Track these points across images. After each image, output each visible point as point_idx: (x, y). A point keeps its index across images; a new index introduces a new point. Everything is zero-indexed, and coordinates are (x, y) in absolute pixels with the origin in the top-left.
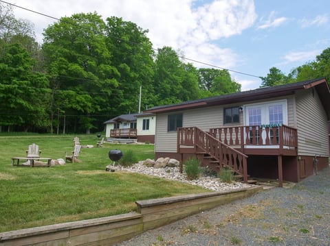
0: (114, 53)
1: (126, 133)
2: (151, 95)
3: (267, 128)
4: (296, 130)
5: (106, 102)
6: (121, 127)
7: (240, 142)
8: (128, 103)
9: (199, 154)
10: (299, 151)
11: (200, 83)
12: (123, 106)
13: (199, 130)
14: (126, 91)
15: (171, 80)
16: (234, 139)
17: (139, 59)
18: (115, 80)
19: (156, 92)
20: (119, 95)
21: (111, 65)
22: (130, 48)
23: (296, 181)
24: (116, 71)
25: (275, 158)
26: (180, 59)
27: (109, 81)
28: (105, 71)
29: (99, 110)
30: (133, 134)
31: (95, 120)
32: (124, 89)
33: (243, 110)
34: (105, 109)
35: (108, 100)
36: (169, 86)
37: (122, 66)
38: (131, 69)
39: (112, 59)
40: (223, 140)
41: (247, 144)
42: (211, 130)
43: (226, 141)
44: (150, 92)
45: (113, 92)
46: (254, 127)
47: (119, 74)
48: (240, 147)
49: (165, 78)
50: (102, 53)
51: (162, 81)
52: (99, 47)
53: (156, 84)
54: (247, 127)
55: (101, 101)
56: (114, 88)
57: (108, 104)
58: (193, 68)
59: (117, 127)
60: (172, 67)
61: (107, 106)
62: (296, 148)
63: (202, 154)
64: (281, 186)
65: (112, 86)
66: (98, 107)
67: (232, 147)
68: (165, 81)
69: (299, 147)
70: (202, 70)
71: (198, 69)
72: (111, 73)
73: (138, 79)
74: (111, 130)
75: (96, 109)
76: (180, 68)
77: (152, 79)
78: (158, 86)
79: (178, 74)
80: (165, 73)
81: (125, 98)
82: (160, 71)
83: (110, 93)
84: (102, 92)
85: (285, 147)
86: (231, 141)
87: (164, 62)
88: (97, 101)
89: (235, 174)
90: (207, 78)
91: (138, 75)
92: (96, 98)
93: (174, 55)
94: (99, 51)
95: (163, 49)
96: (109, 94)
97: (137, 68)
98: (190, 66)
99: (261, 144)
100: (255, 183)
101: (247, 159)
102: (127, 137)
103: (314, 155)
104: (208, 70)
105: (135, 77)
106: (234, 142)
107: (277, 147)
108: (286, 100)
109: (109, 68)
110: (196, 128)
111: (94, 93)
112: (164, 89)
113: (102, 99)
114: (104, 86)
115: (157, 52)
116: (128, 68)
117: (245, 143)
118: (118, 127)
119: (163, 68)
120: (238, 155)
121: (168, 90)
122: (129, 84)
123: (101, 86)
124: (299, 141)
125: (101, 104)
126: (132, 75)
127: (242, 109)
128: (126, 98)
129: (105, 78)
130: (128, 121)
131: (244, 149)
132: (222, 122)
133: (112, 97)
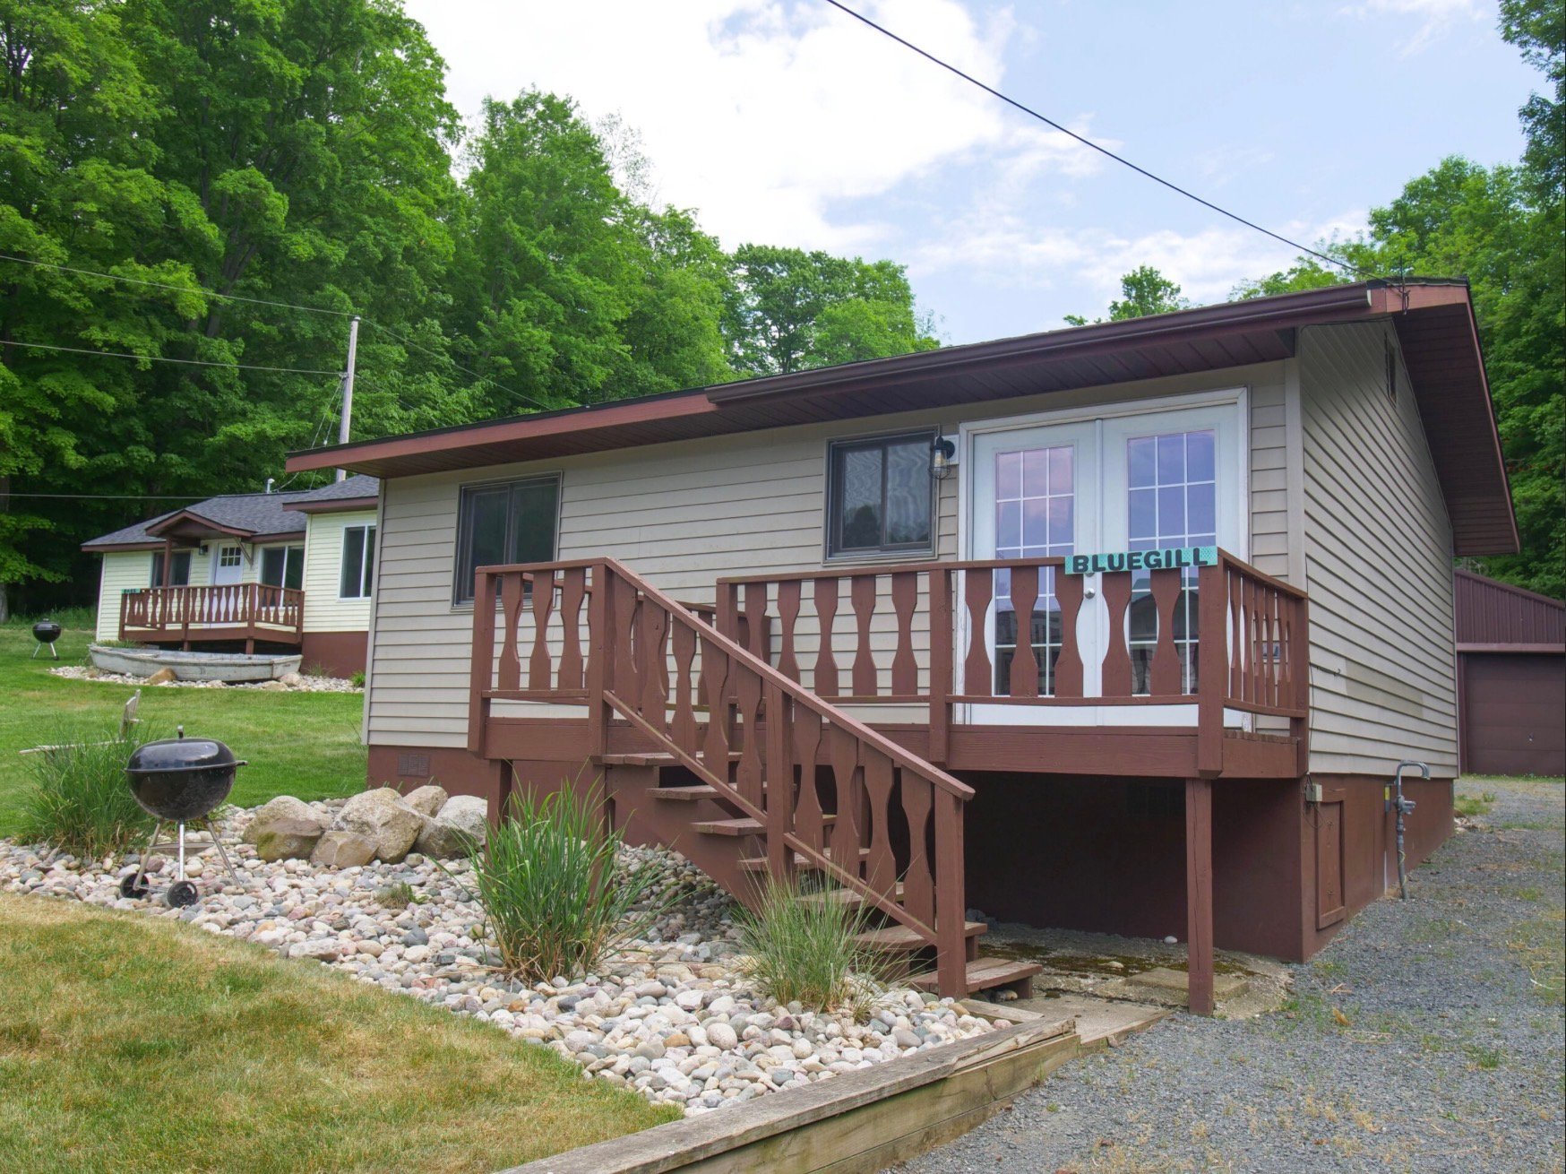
0: (183, 98)
1: (225, 615)
2: (433, 385)
3: (1116, 577)
4: (1297, 600)
5: (123, 412)
6: (202, 572)
7: (924, 680)
8: (269, 423)
9: (629, 768)
10: (1316, 742)
11: (741, 335)
12: (234, 440)
13: (631, 586)
14: (257, 350)
15: (559, 299)
16: (884, 662)
17: (352, 153)
18: (185, 273)
19: (466, 368)
20: (212, 375)
21: (161, 172)
22: (294, 71)
23: (1290, 953)
24: (192, 211)
25: (1168, 794)
26: (619, 179)
27: (140, 276)
28: (117, 211)
29: (73, 459)
30: (274, 623)
31: (45, 524)
32: (248, 336)
33: (960, 458)
34: (117, 459)
35: (131, 398)
36: (541, 334)
37: (231, 181)
38: (299, 213)
39: (164, 133)
40: (807, 662)
41: (977, 693)
42: (728, 588)
43: (826, 674)
44: (417, 363)
45: (170, 348)
46: (1025, 571)
47: (211, 231)
48: (919, 715)
49: (519, 288)
50: (88, 87)
51: (501, 305)
52: (77, 43)
53: (463, 320)
54: (979, 572)
55: (90, 408)
56: (183, 324)
57: (137, 424)
58: (695, 238)
59: (171, 573)
60: (563, 220)
61: (130, 437)
62: (1299, 723)
63: (647, 767)
64: (1198, 1002)
65: (162, 307)
66: (65, 441)
67: (858, 717)
68: (520, 306)
69: (1316, 720)
70: (756, 259)
71: (729, 248)
72: (155, 220)
73: (348, 276)
74: (130, 597)
75: (51, 456)
76: (617, 232)
77: (435, 283)
78: (476, 334)
79: (600, 269)
80: (520, 257)
81: (253, 395)
82: (493, 242)
83: (146, 352)
84: (89, 344)
85: (1232, 718)
86: (865, 669)
87: (517, 183)
88: (55, 399)
89: (875, 918)
90: (779, 305)
91: (337, 253)
92: (49, 383)
93: (583, 148)
94: (75, 73)
95: (520, 107)
96: (144, 360)
97: (339, 207)
98: (679, 226)
99: (1070, 694)
100: (1017, 989)
101: (970, 809)
102: (231, 645)
103: (1387, 769)
104: (790, 259)
105: (322, 261)
106: (884, 681)
107: (1185, 716)
108: (1241, 395)
109: (140, 188)
110: (610, 573)
111: (37, 349)
112: (511, 350)
113: (90, 392)
114: (109, 304)
115: (475, 123)
116: (277, 203)
117: (959, 690)
118: (181, 577)
119: (511, 226)
120: (898, 772)
121: (540, 363)
122: (281, 306)
123: (82, 304)
124: (1316, 677)
125: (83, 420)
126: (303, 245)
127: (948, 449)
128: (258, 390)
129: (116, 256)
130: (251, 538)
131: (951, 730)
132: (819, 537)
133: (161, 380)
